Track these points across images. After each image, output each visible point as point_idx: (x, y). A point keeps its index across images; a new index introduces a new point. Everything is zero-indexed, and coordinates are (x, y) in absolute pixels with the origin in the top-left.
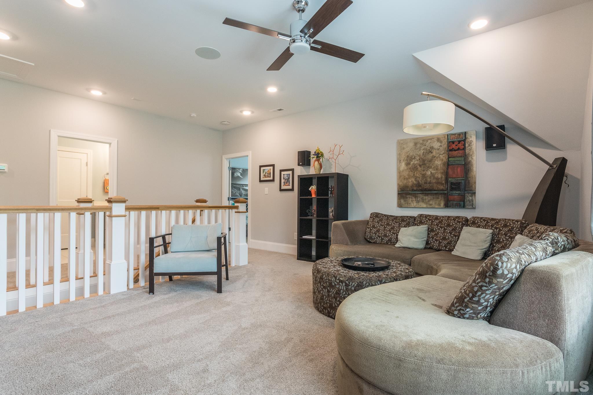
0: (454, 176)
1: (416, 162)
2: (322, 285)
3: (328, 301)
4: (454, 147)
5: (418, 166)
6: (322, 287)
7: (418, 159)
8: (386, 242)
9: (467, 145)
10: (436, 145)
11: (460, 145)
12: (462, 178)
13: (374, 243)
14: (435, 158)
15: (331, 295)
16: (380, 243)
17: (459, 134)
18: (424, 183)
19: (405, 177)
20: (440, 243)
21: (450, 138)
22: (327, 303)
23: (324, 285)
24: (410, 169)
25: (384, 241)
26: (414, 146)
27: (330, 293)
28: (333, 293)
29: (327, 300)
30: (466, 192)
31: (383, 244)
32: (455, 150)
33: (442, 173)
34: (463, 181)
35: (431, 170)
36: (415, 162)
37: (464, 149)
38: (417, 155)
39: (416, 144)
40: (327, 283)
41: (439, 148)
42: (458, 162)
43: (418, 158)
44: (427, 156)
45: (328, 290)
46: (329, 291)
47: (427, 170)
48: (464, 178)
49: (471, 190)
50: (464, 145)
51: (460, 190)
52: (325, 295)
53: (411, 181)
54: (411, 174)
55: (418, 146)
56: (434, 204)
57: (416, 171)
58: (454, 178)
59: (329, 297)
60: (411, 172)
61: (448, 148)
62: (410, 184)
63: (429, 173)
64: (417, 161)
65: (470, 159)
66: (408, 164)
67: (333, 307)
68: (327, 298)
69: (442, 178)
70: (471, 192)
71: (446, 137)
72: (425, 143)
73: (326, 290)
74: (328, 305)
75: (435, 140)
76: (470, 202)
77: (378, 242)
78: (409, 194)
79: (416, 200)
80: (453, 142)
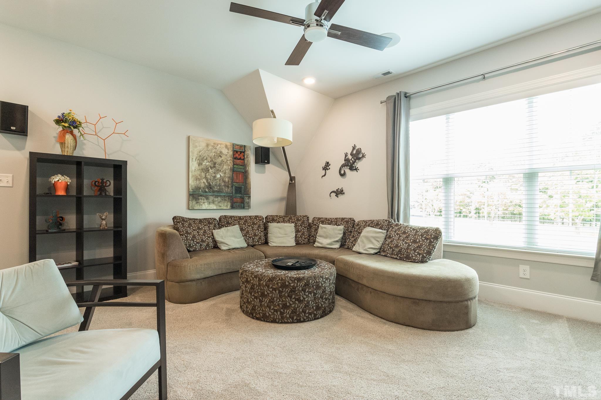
0: (238, 181)
1: (208, 164)
2: (253, 296)
3: (261, 311)
4: (237, 156)
5: (210, 168)
6: (253, 297)
7: (209, 161)
8: (205, 248)
9: (245, 157)
10: (225, 151)
11: (241, 155)
12: (243, 184)
13: (194, 251)
14: (223, 163)
15: (264, 304)
16: (200, 250)
17: (241, 146)
18: (215, 185)
19: (197, 177)
20: (253, 239)
21: (235, 148)
22: (259, 313)
23: (255, 295)
24: (202, 169)
25: (203, 247)
26: (206, 147)
27: (263, 303)
28: (266, 302)
29: (259, 310)
30: (245, 195)
31: (203, 250)
32: (238, 159)
33: (229, 177)
34: (243, 186)
35: (220, 173)
36: (206, 163)
37: (244, 159)
38: (209, 156)
39: (208, 145)
40: (258, 293)
41: (227, 154)
42: (239, 170)
43: (209, 159)
44: (217, 160)
45: (260, 299)
46: (261, 301)
47: (217, 173)
48: (243, 183)
49: (248, 194)
50: (244, 156)
51: (241, 194)
52: (257, 305)
53: (203, 183)
54: (203, 175)
55: (210, 147)
56: (222, 206)
57: (208, 172)
58: (238, 183)
59: (262, 307)
60: (203, 173)
61: (233, 156)
62: (202, 185)
63: (219, 176)
64: (209, 162)
65: (247, 169)
66: (200, 164)
67: (266, 315)
68: (259, 308)
69: (229, 181)
70: (248, 195)
71: (232, 146)
72: (215, 146)
73: (258, 300)
74: (261, 315)
75: (223, 146)
76: (247, 204)
77: (197, 249)
78: (201, 196)
79: (207, 202)
80: (237, 152)
